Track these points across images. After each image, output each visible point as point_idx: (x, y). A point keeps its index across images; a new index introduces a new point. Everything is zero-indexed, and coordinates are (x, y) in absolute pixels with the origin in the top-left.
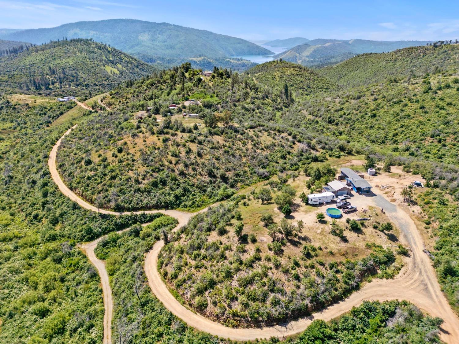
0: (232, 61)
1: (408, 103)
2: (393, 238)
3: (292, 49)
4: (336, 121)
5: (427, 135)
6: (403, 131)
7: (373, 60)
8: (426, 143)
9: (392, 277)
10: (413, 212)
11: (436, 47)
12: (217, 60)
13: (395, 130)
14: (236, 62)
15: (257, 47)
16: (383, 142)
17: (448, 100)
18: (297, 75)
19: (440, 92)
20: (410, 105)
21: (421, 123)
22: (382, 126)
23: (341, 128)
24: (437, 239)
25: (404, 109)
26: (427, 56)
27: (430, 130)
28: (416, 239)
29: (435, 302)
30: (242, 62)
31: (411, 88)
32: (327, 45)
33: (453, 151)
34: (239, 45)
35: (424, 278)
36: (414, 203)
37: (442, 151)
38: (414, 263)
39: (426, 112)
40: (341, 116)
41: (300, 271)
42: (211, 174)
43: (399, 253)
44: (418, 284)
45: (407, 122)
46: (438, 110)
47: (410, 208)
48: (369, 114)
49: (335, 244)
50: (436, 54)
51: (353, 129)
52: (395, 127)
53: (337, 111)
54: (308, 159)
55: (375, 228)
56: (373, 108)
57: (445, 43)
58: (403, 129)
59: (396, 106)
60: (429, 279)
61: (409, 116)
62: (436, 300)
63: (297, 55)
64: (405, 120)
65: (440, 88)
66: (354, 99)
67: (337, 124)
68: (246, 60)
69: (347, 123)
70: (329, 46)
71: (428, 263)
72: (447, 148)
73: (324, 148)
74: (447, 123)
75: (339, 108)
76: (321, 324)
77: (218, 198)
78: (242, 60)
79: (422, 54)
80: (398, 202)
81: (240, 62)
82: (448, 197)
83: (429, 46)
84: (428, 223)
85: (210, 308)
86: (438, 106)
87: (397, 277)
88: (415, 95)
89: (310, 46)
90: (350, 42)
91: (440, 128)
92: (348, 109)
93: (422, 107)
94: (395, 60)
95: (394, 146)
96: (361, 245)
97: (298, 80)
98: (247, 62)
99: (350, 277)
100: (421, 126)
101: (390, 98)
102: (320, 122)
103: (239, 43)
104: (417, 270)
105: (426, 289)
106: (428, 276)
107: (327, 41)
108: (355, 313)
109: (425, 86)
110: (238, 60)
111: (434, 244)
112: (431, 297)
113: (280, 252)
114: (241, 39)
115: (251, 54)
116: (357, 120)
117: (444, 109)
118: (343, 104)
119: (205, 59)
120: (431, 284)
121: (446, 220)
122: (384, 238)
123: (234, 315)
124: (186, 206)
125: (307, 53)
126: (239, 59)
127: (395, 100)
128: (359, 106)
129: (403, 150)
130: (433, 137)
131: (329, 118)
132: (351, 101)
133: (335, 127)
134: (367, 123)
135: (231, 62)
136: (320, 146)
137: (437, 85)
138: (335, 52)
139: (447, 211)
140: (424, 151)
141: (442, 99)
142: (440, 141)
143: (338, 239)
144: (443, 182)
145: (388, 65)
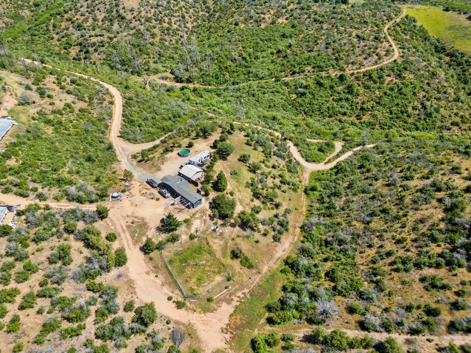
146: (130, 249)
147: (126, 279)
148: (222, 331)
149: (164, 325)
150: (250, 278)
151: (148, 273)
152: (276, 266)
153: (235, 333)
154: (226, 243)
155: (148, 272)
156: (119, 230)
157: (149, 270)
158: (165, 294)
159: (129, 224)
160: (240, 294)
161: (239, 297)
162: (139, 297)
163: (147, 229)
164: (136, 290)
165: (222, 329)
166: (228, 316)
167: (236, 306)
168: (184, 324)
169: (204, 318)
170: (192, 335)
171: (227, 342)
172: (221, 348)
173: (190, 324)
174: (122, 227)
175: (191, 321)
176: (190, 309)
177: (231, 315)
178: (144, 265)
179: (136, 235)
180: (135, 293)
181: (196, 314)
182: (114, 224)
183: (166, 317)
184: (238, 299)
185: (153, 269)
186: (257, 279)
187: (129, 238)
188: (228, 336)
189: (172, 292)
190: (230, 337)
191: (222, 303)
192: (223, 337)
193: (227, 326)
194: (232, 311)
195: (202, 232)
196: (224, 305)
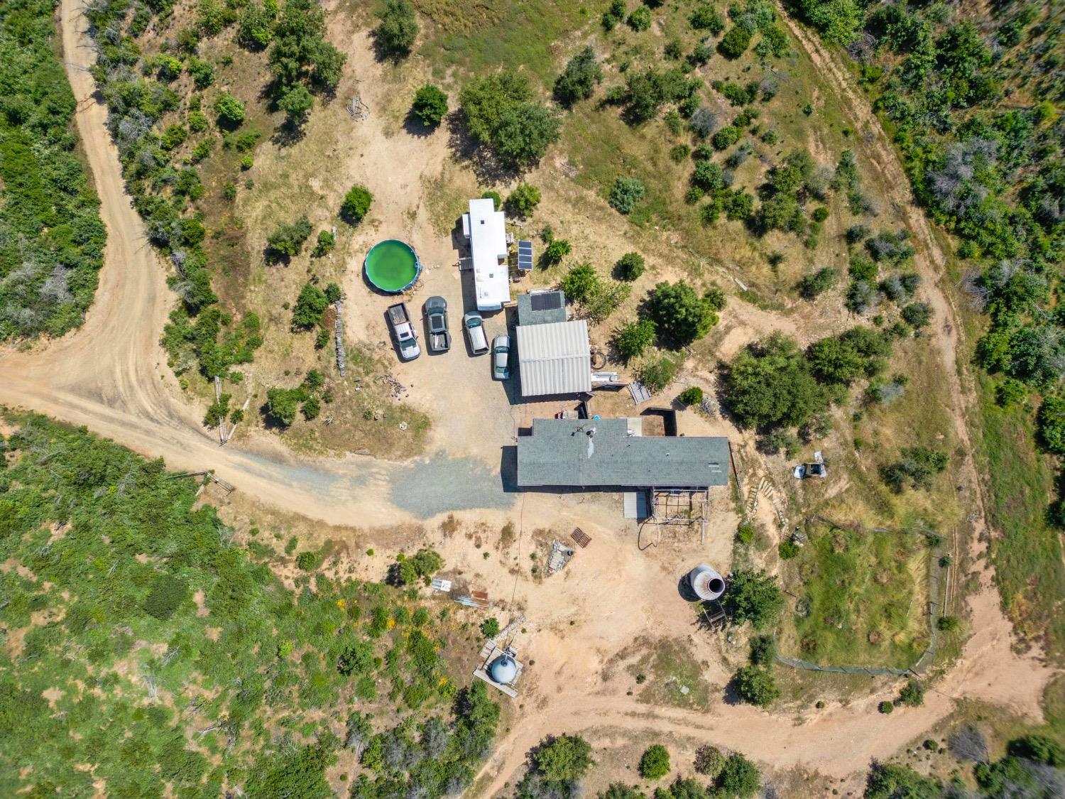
9: (169, 344)
10: (370, 553)
28: (262, 483)
29: (61, 388)
35: (130, 412)
36: (398, 578)
38: (182, 422)
41: (185, 87)
44: (121, 389)
47: (389, 552)
55: (313, 379)
60: (123, 424)
62: (62, 396)
84: (305, 561)
87: (163, 356)
104: (161, 414)
105: (97, 396)
106: (133, 426)
111: (225, 518)
112: (75, 389)
120: (111, 420)
146: (711, 729)
147: (786, 785)
148: (1018, 652)
149: (928, 758)
150: (959, 489)
151: (799, 721)
152: (973, 397)
153: (1042, 633)
154: (854, 470)
155: (798, 719)
156: (639, 725)
157: (795, 715)
158: (867, 712)
159: (638, 689)
160: (977, 547)
161: (980, 556)
162: (843, 776)
163: (684, 650)
164: (824, 772)
165: (1013, 648)
166: (1000, 614)
167: (993, 579)
168: (951, 716)
169: (967, 663)
170: (984, 714)
171: (1045, 662)
172: (1045, 682)
173: (957, 701)
174: (633, 714)
175: (955, 695)
176: (930, 679)
177: (1004, 606)
178: (774, 717)
179: (685, 690)
180: (829, 779)
181: (948, 677)
182: (611, 732)
183: (916, 742)
184: (983, 562)
185: (799, 702)
186: (969, 472)
187: (679, 713)
188: (1036, 651)
189: (873, 691)
190: (1042, 648)
191: (967, 604)
192: (1030, 662)
193: (1016, 634)
194: (994, 597)
195: (789, 510)
196: (974, 602)
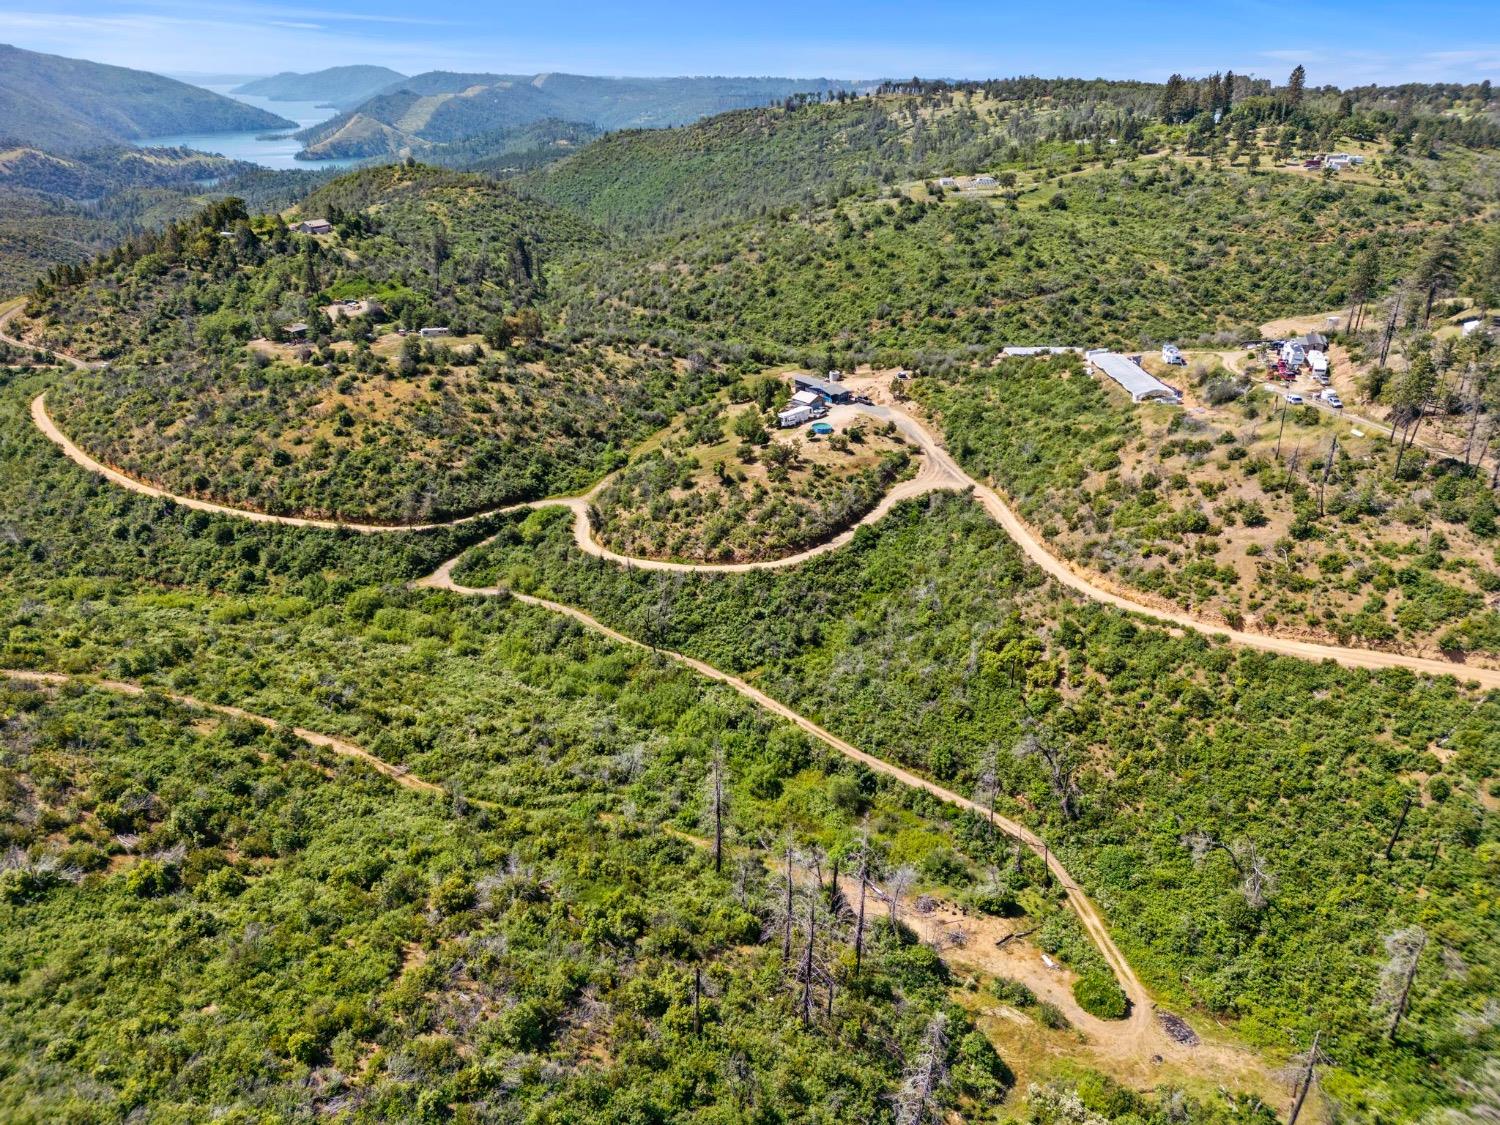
0: (151, 159)
1: (823, 260)
2: (899, 441)
3: (361, 109)
4: (703, 313)
5: (871, 317)
6: (832, 315)
7: (653, 150)
8: (875, 331)
9: (912, 477)
10: (909, 409)
11: (793, 109)
12: (83, 158)
13: (819, 314)
14: (165, 161)
15: (224, 103)
16: (805, 341)
17: (887, 249)
18: (495, 207)
19: (870, 235)
20: (827, 264)
21: (856, 296)
22: (793, 312)
23: (720, 326)
24: (946, 429)
25: (821, 272)
26: (779, 134)
27: (874, 307)
28: (924, 436)
30: (189, 160)
31: (818, 229)
32: (470, 93)
33: (918, 336)
34: (148, 98)
35: (945, 468)
36: (907, 399)
37: (902, 340)
38: (930, 458)
39: (858, 275)
40: (709, 302)
41: (820, 491)
42: (568, 430)
43: (912, 453)
44: (941, 473)
45: (834, 298)
46: (875, 268)
47: (905, 405)
48: (763, 290)
49: (841, 459)
50: (797, 129)
51: (743, 324)
52: (816, 310)
53: (693, 291)
54: (712, 382)
55: (876, 433)
56: (764, 277)
57: (809, 99)
58: (831, 311)
59: (804, 268)
60: (950, 467)
61: (833, 285)
63: (386, 128)
64: (829, 294)
65: (867, 227)
66: (719, 262)
67: (707, 319)
68: (206, 155)
69: (726, 314)
70: (476, 96)
71: (945, 455)
72: (907, 333)
73: (726, 361)
74: (896, 290)
75: (696, 285)
76: (867, 527)
77: (607, 467)
78: (188, 153)
79: (766, 131)
80: (888, 403)
81: (181, 163)
82: (942, 383)
83: (775, 109)
84: (930, 417)
85: (738, 552)
86: (874, 262)
87: (918, 475)
88: (830, 245)
89: (418, 97)
90: (538, 83)
91: (888, 300)
92: (716, 285)
93: (850, 267)
94: (708, 149)
95: (826, 344)
96: (870, 454)
97: (503, 223)
98: (209, 160)
99: (874, 485)
100: (858, 302)
101: (788, 253)
102: (669, 320)
103: (149, 91)
104: (936, 464)
106: (948, 466)
107: (465, 80)
108: (892, 512)
109: (841, 225)
110: (173, 154)
111: (944, 436)
112: (956, 480)
113: (784, 479)
114: (150, 74)
115: (210, 130)
116: (744, 305)
117: (885, 266)
118: (701, 275)
119: (34, 157)
120: (953, 469)
121: (948, 408)
122: (890, 442)
123: (772, 547)
124: (559, 490)
125: (416, 120)
126: (175, 152)
127: (799, 257)
128: (737, 277)
129: (843, 348)
130: (881, 317)
131: (688, 307)
132: (715, 267)
133: (706, 326)
134: (765, 310)
135: (149, 165)
136: (719, 359)
137: (861, 220)
138: (504, 116)
139: (946, 398)
140: (875, 344)
141: (876, 248)
142: (894, 324)
143: (842, 454)
144: (932, 368)
145: (695, 162)
